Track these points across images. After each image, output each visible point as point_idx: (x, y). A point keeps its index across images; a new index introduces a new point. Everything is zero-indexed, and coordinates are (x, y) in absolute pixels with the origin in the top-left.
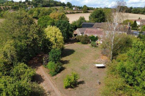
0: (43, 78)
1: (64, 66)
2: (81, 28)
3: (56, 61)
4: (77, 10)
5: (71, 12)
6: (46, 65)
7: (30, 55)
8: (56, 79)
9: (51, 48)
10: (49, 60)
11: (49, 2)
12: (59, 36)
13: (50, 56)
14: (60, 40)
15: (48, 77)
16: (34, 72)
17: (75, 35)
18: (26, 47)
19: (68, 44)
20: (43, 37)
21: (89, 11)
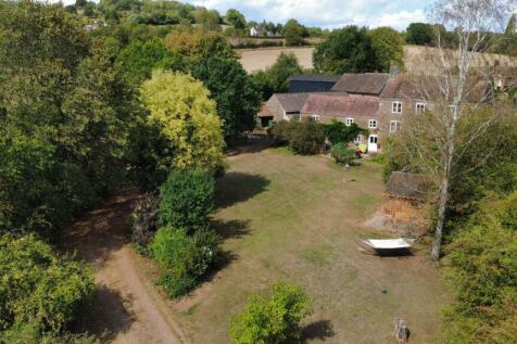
0: (129, 310)
1: (228, 245)
2: (289, 95)
3: (191, 224)
4: (266, 36)
5: (244, 41)
6: (144, 244)
7: (71, 196)
8: (191, 311)
9: (168, 165)
10: (161, 221)
11: (164, 8)
12: (204, 115)
13: (166, 202)
14: (210, 133)
15: (154, 300)
16: (83, 284)
17: (266, 120)
18: (50, 159)
19: (239, 152)
20: (135, 115)
21: (306, 40)
